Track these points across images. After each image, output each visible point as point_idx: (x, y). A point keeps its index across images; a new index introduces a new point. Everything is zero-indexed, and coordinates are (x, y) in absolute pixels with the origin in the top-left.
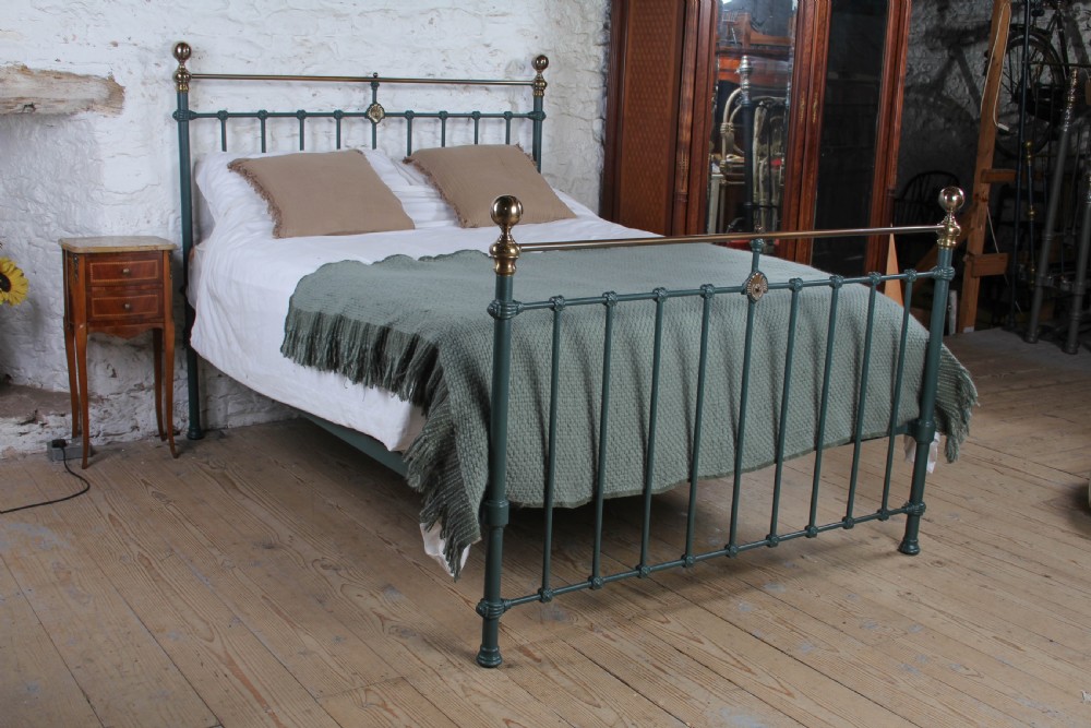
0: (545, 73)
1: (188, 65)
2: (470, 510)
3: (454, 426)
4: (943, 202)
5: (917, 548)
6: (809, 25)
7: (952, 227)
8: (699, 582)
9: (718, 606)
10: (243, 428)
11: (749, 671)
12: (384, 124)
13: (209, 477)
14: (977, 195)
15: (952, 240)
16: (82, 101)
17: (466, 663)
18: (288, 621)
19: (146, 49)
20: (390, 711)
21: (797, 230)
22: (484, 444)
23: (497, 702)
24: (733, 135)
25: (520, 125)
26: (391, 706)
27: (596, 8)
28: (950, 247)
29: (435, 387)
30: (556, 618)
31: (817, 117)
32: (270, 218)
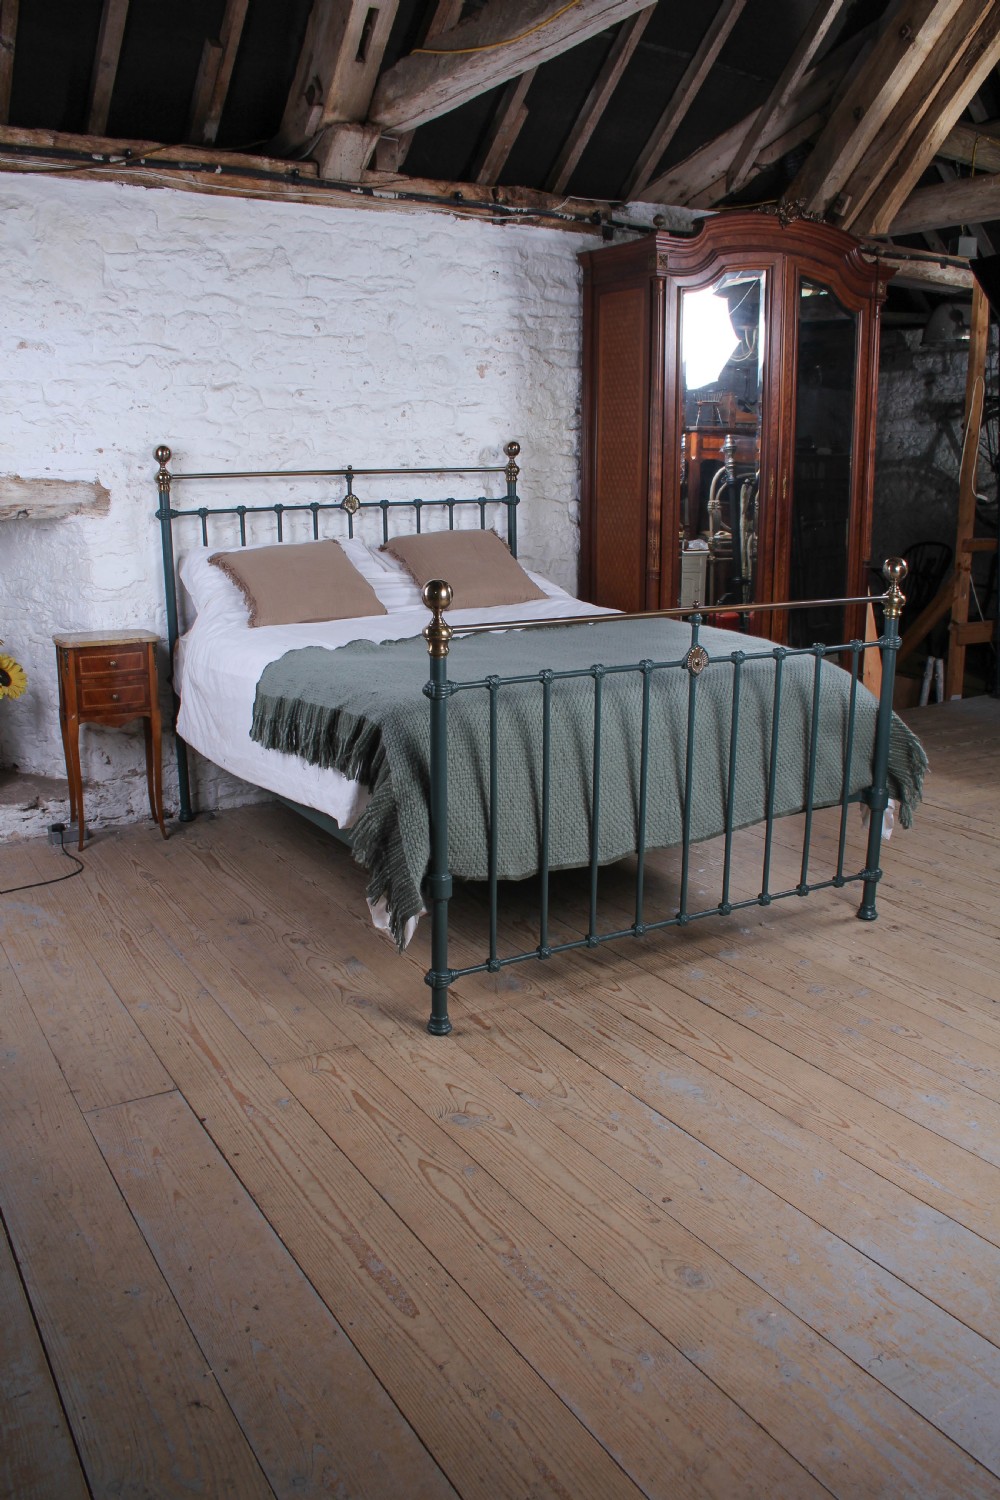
0: (518, 460)
1: (169, 467)
2: (412, 884)
3: (397, 803)
4: (887, 572)
5: (874, 912)
6: (774, 404)
7: (897, 597)
8: (655, 951)
9: (671, 974)
10: (233, 810)
11: (693, 1036)
12: (361, 514)
13: (195, 857)
14: (959, 564)
15: (897, 609)
16: (71, 505)
17: (417, 1031)
18: (253, 993)
19: (130, 454)
20: (339, 1077)
21: (772, 601)
22: (425, 820)
23: (442, 1067)
24: (720, 512)
25: (496, 509)
26: (339, 1071)
27: (567, 394)
28: (896, 617)
29: (380, 766)
30: (511, 988)
31: (787, 492)
32: (246, 608)
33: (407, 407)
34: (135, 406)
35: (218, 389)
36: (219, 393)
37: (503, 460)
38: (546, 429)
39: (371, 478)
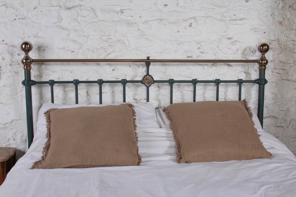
33: (192, 21)
34: (17, 18)
35: (69, 9)
36: (69, 11)
37: (257, 56)
38: (292, 35)
39: (166, 65)
